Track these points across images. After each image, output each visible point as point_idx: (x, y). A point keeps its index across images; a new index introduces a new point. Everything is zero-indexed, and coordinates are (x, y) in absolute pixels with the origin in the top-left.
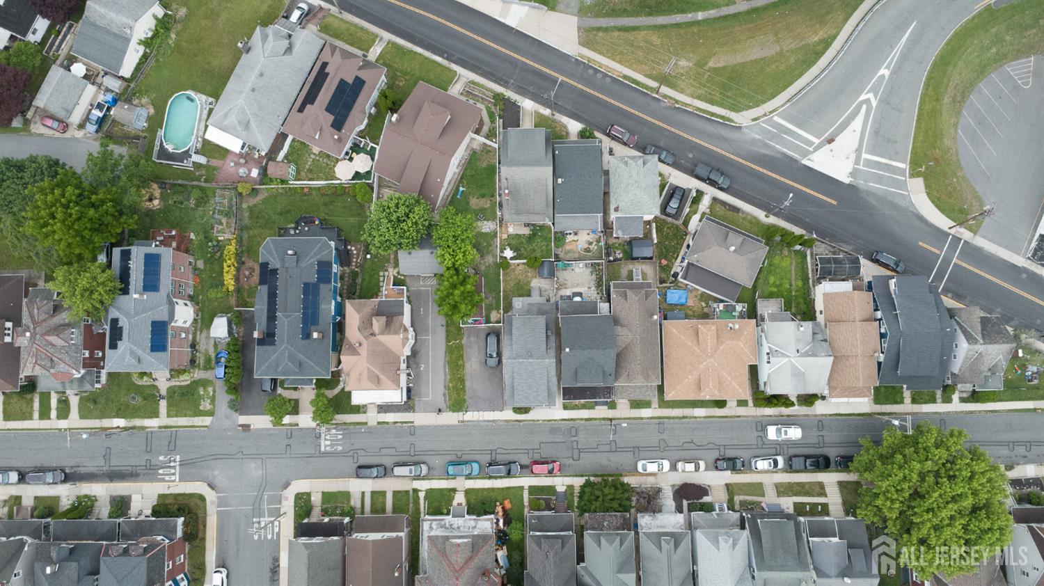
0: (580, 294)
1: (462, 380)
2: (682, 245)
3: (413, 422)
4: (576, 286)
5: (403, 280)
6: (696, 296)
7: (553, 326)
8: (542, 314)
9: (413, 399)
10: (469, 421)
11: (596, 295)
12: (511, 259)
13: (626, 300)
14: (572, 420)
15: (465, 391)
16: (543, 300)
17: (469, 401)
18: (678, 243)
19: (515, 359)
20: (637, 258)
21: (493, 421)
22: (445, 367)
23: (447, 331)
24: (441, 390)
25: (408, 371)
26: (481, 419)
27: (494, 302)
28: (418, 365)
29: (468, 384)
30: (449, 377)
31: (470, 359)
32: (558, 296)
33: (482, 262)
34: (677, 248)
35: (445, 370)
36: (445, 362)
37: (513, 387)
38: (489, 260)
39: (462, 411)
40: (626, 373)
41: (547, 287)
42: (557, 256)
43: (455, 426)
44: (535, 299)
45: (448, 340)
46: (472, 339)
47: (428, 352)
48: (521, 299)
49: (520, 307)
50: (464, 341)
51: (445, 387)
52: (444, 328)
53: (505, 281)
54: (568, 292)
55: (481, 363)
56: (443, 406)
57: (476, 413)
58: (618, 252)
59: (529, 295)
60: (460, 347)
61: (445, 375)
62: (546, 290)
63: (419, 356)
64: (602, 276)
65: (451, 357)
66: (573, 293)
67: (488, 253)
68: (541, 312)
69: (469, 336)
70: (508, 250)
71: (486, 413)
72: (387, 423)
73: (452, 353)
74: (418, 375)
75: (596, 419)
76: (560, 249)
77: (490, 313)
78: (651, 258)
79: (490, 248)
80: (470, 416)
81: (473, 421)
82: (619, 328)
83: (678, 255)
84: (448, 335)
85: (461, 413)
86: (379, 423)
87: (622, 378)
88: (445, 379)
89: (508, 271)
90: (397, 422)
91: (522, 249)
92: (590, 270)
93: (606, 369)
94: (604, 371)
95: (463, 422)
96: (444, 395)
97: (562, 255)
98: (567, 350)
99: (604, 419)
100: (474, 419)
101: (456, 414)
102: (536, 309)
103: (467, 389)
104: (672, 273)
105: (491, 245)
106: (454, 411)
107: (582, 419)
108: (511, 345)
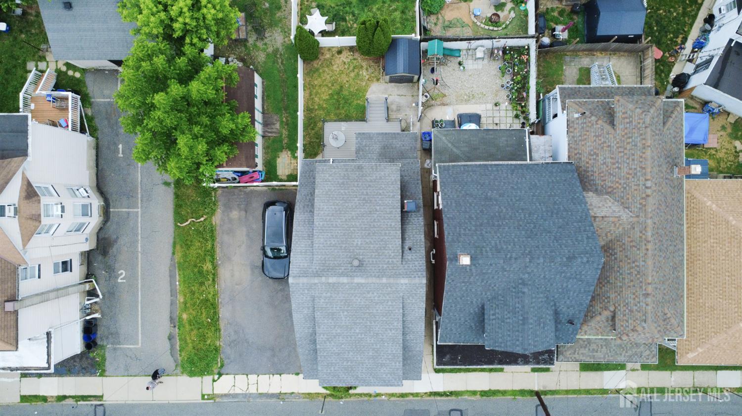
0: (475, 118)
1: (211, 306)
2: (695, 17)
3: (100, 398)
4: (467, 101)
5: (78, 80)
6: (723, 128)
7: (417, 190)
8: (392, 160)
9: (102, 347)
10: (225, 395)
11: (510, 120)
12: (324, 33)
13: (612, 123)
14: (452, 393)
15: (218, 330)
16: (394, 128)
17: (227, 352)
18: (684, 14)
19: (317, 275)
20: (607, 39)
21: (279, 396)
22: (172, 276)
23: (177, 196)
24: (164, 328)
25: (87, 287)
26: (253, 390)
27: (285, 133)
28: (111, 270)
29: (224, 313)
30: (181, 299)
31: (229, 259)
32: (427, 123)
33: (260, 44)
34: (685, 24)
35: (172, 284)
36: (172, 266)
37: (314, 342)
38: (276, 39)
39: (210, 373)
40: (607, 314)
41: (403, 101)
42: (424, 30)
43: (195, 405)
44: (376, 124)
45: (179, 217)
46: (235, 214)
47: (134, 243)
48: (344, 125)
49: (340, 143)
50: (217, 219)
51: (172, 319)
52: (171, 190)
53: (308, 86)
54: (448, 114)
55: (253, 268)
56: (166, 361)
57: (241, 378)
58: (559, 28)
59: (362, 118)
60: (208, 234)
61: (173, 293)
62: (399, 109)
63: (113, 251)
64: (526, 78)
65: (185, 256)
66: (460, 116)
67: (272, 25)
68: (388, 154)
69: (228, 207)
70: (317, 13)
71: (264, 378)
72: (44, 399)
73: (188, 247)
74: (111, 294)
75: (504, 393)
76: (433, 18)
77: (277, 156)
78: (637, 39)
79: (279, 14)
80: (226, 384)
81: (235, 396)
82: (591, 198)
83: (685, 40)
84: (178, 207)
85: (208, 379)
86: (24, 398)
87: (593, 323)
88: (172, 303)
89: (316, 64)
90: (64, 397)
91: (349, 17)
92: (499, 64)
93: (563, 308)
94: (556, 313)
95: (212, 397)
96: (171, 338)
97: (437, 31)
98: (465, 260)
99: (522, 392)
100: (238, 391)
101: (197, 380)
102: (377, 148)
103: (222, 325)
104: (672, 76)
105: (279, 8)
106: (192, 374)
107: (474, 393)
108: (311, 236)
